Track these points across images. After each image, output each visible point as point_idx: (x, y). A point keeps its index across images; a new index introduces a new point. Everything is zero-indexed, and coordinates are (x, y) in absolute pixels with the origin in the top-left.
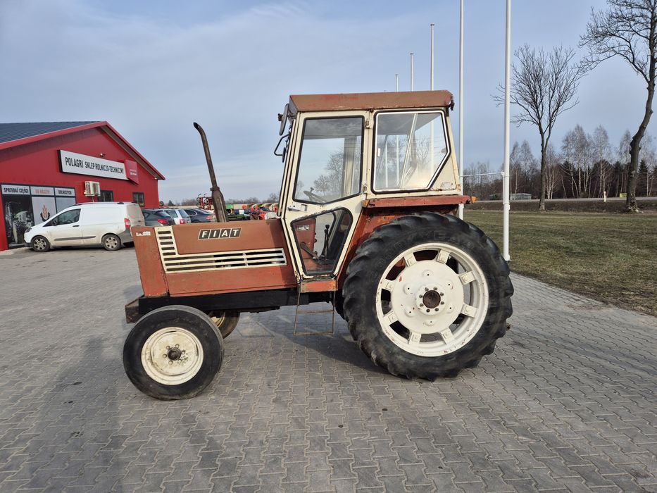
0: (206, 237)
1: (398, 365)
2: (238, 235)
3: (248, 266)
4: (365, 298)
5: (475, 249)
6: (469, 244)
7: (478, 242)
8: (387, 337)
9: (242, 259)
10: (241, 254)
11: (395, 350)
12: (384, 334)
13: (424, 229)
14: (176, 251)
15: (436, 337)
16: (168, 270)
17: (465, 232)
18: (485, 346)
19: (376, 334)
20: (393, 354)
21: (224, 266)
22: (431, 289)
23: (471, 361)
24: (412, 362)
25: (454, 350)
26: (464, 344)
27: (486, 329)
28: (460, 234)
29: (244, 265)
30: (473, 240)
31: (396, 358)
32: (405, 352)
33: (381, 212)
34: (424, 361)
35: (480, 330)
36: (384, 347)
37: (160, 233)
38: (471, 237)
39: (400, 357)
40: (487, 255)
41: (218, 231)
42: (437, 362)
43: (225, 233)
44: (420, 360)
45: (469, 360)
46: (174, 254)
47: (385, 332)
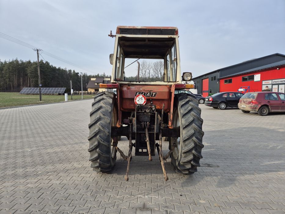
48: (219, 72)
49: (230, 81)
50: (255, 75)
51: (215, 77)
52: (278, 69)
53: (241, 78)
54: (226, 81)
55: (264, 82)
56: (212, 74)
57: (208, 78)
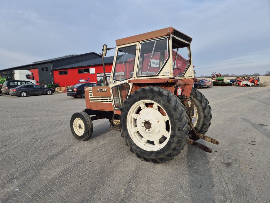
0: (99, 91)
1: (133, 150)
2: (106, 91)
3: (109, 102)
4: (123, 119)
5: (164, 104)
6: (162, 102)
7: (166, 101)
8: (130, 137)
9: (108, 100)
10: (107, 98)
11: (133, 143)
12: (129, 135)
13: (143, 93)
14: (92, 95)
15: (152, 143)
16: (91, 101)
17: (160, 96)
18: (168, 153)
19: (126, 134)
20: (132, 144)
21: (104, 101)
22: (147, 120)
23: (162, 158)
24: (138, 150)
25: (155, 150)
26: (160, 149)
27: (169, 145)
28: (157, 97)
29: (108, 102)
30: (163, 100)
31: (133, 147)
32: (136, 145)
33: (144, 85)
34: (143, 151)
35: (166, 144)
36: (129, 141)
37: (89, 89)
38: (163, 99)
39: (134, 147)
40: (169, 108)
41: (102, 89)
42: (147, 154)
43: (103, 90)
44: (141, 150)
45: (161, 157)
46: (92, 96)
47: (130, 135)
48: (52, 63)
49: (65, 73)
50: (90, 69)
51: (47, 68)
52: (109, 65)
53: (77, 70)
54: (61, 73)
55: (98, 75)
56: (43, 65)
57: (37, 68)
